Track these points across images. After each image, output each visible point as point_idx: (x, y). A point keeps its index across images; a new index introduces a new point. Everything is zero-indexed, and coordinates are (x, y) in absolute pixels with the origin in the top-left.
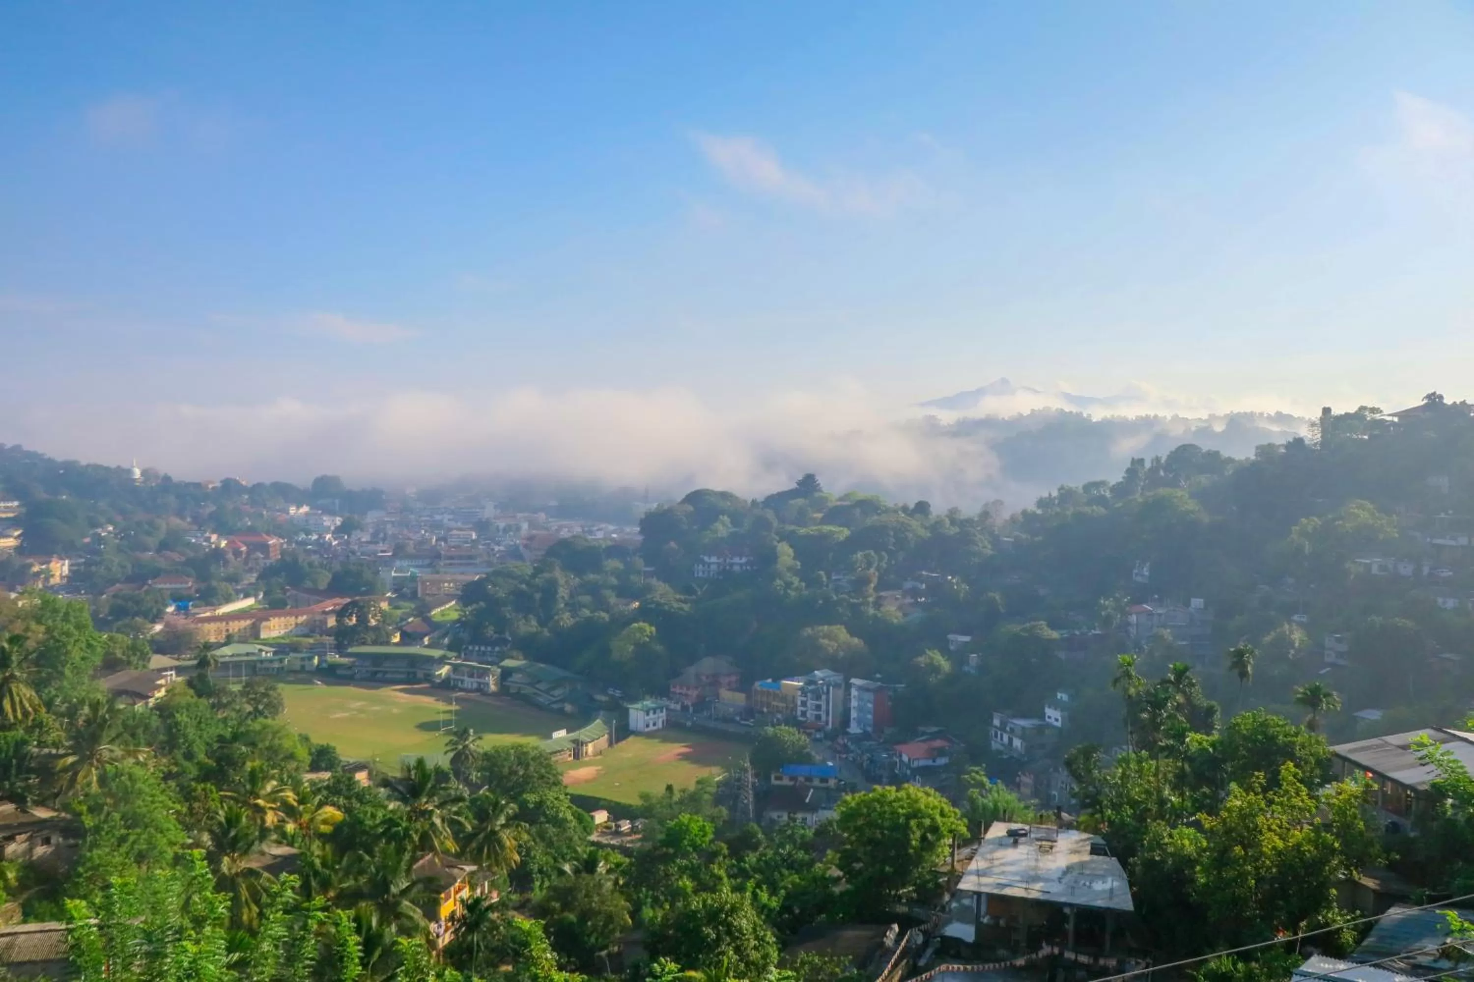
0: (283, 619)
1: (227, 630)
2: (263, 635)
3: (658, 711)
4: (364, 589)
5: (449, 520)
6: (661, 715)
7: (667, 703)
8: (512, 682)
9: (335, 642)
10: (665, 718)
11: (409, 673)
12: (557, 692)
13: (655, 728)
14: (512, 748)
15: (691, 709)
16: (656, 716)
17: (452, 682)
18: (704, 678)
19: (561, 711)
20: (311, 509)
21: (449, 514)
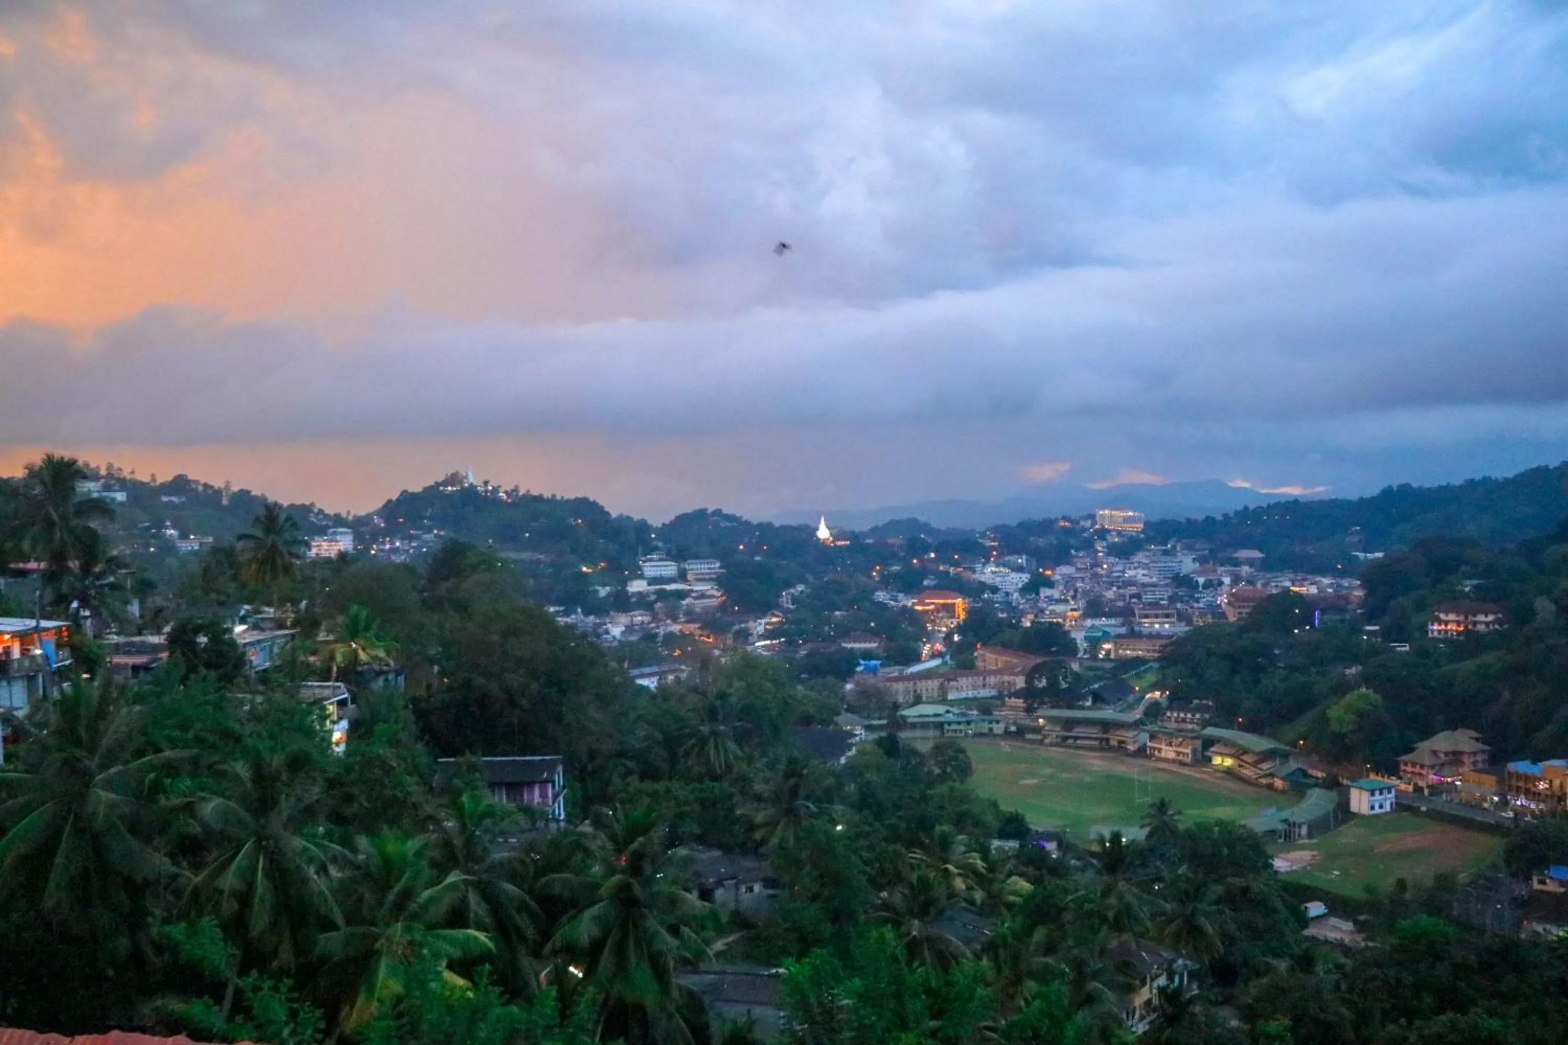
0: (970, 679)
1: (915, 691)
2: (951, 696)
3: (1385, 791)
4: (1053, 649)
5: (1144, 575)
6: (1389, 796)
7: (1398, 782)
9: (1024, 705)
10: (1394, 800)
11: (1101, 740)
12: (1265, 766)
13: (1382, 811)
15: (1426, 792)
16: (1383, 797)
17: (1148, 752)
18: (1442, 756)
19: (1270, 787)
20: (997, 568)
21: (1143, 569)
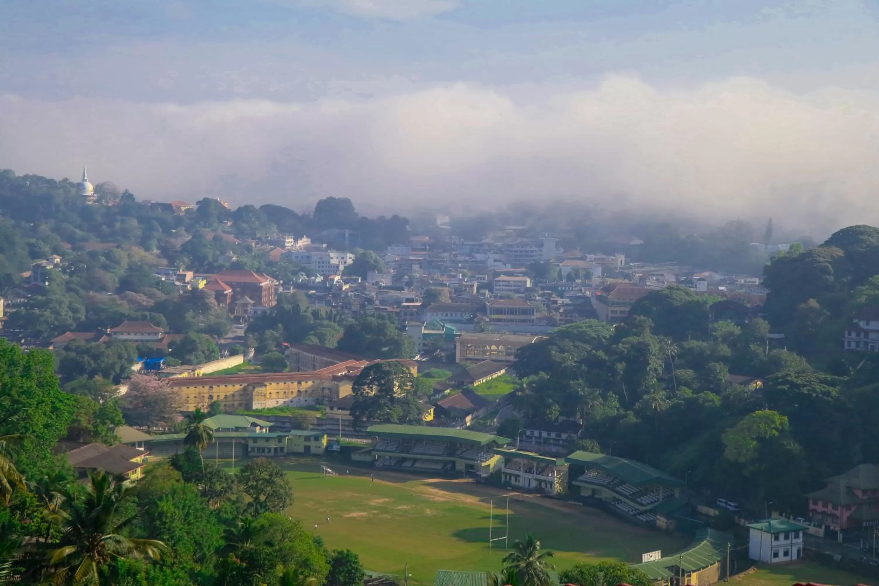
0: (281, 384)
1: (211, 397)
2: (256, 405)
3: (792, 535)
4: (385, 349)
5: (495, 260)
6: (795, 541)
7: (804, 525)
8: (581, 481)
9: (351, 418)
10: (801, 546)
11: (445, 463)
12: (645, 500)
13: (788, 559)
14: (601, 570)
15: (840, 536)
16: (789, 542)
17: (503, 479)
18: (859, 493)
19: (652, 526)
20: (312, 242)
21: (495, 253)
